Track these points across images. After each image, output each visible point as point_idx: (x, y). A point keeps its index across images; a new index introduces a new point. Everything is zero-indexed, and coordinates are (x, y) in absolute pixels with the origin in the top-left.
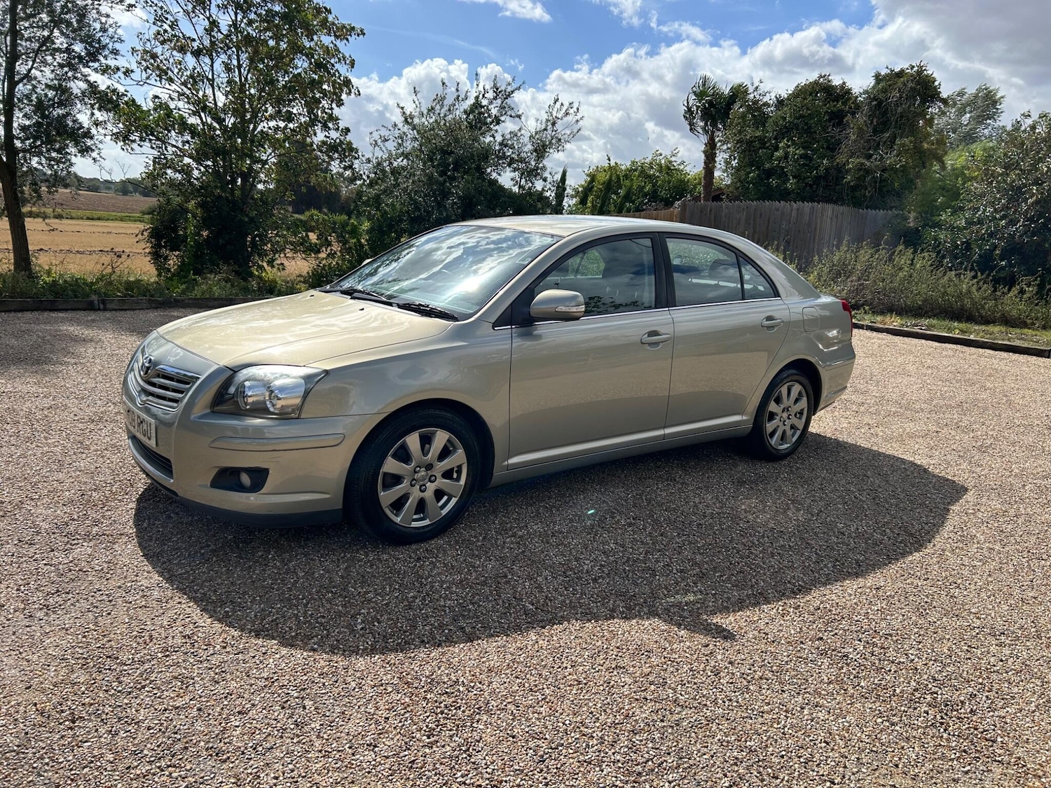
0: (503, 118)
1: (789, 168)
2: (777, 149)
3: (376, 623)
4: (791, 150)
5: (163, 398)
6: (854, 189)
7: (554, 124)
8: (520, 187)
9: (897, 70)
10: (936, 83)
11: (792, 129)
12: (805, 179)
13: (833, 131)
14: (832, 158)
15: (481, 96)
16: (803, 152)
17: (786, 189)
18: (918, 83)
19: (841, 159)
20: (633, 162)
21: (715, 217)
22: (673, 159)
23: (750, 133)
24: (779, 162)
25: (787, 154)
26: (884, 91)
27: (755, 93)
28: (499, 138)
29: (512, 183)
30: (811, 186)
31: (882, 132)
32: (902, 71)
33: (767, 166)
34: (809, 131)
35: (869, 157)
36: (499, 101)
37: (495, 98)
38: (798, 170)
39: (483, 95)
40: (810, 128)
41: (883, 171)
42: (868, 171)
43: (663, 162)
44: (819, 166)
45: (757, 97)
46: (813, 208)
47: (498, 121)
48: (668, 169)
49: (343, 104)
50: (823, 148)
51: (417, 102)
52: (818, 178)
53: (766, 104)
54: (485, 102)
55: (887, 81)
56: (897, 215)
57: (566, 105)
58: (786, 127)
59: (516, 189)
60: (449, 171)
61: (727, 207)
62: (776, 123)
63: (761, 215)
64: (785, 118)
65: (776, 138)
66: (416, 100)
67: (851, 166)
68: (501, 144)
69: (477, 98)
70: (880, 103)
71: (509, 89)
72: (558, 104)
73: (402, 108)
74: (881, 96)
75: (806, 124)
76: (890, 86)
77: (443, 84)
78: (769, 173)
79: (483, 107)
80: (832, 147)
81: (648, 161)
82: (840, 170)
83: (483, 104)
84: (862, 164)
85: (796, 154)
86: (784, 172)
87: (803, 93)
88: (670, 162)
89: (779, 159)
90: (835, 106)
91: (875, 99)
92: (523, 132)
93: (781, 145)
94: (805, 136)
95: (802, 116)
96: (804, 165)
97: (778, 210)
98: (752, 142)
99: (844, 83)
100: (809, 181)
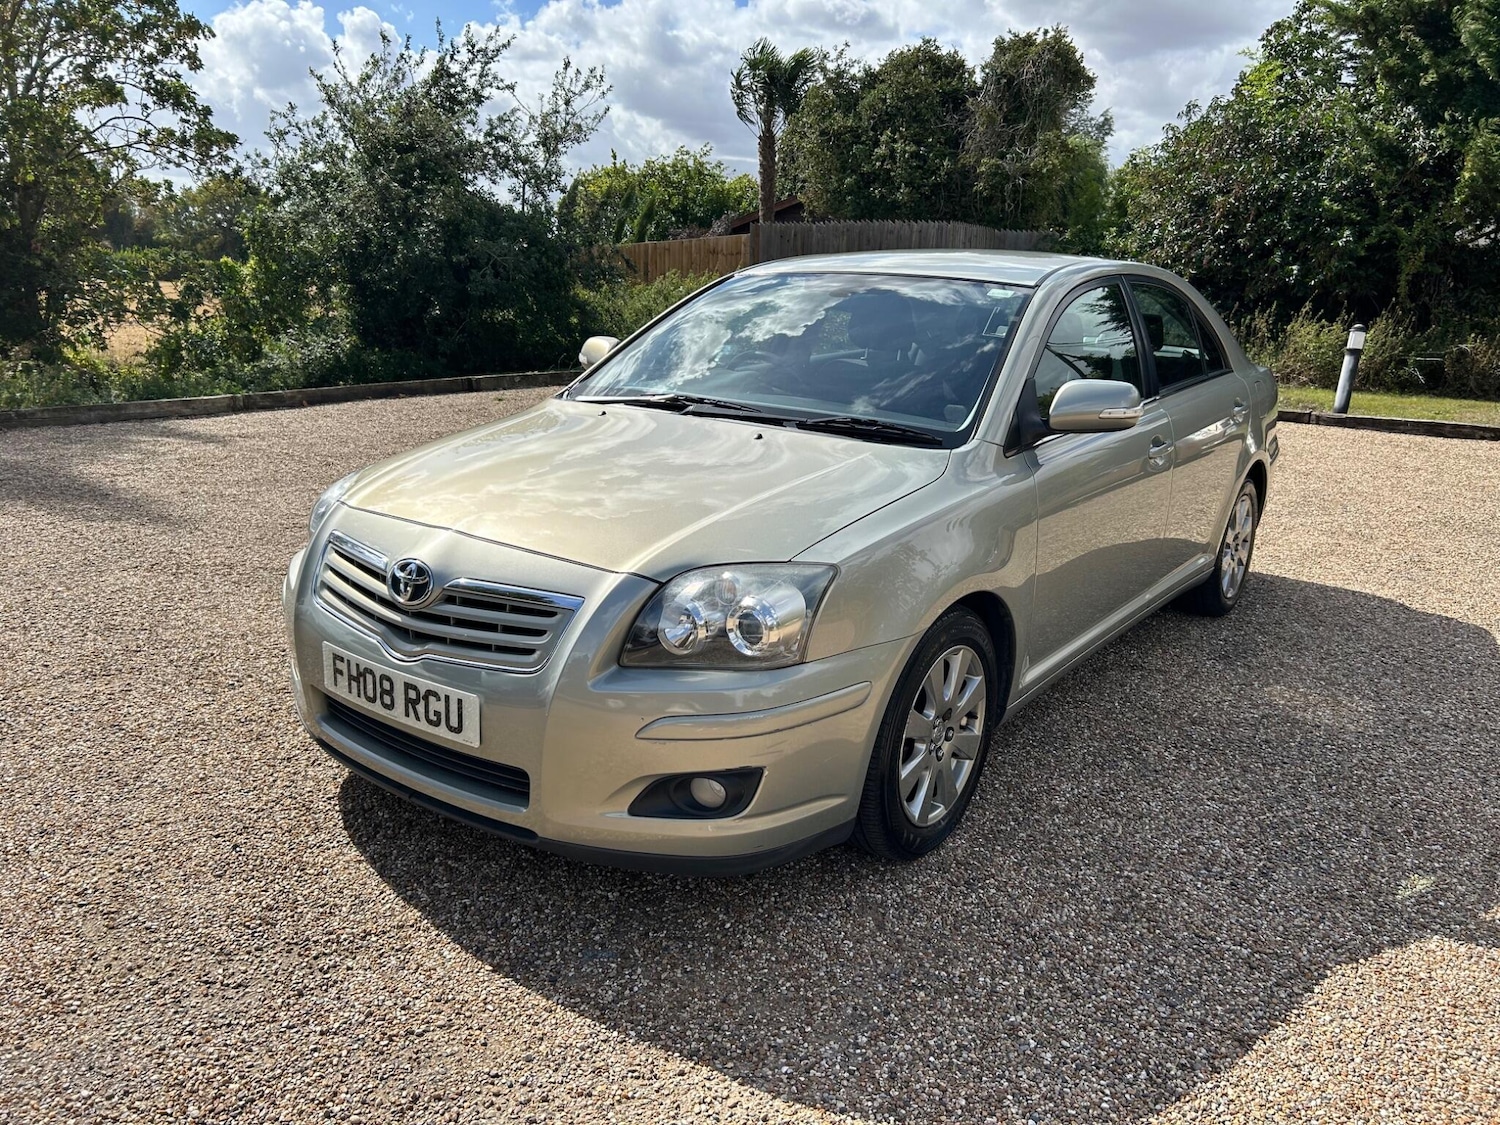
0: (486, 93)
1: (898, 171)
2: (877, 144)
3: (1065, 1043)
4: (898, 146)
5: (486, 647)
6: (988, 201)
7: (567, 103)
8: (524, 202)
9: (1023, 35)
10: (1078, 55)
11: (895, 115)
12: (919, 187)
13: (951, 120)
14: (954, 157)
15: (448, 59)
16: (914, 148)
17: (895, 201)
18: (1057, 54)
19: (967, 159)
20: (648, 162)
21: (803, 244)
22: (704, 159)
23: (839, 120)
24: (883, 162)
25: (893, 151)
26: (1013, 64)
27: (840, 62)
28: (483, 124)
29: (513, 196)
30: (928, 198)
31: (1016, 121)
32: (1029, 36)
33: (866, 169)
34: (917, 118)
35: (1002, 156)
36: (477, 67)
37: (471, 62)
38: (910, 174)
39: (452, 58)
40: (918, 114)
41: (1023, 176)
42: (1007, 177)
43: (691, 163)
44: (939, 169)
45: (843, 67)
46: (940, 229)
47: (478, 98)
48: (699, 173)
49: (200, 66)
50: (941, 143)
51: (340, 67)
52: (936, 185)
53: (853, 78)
54: (455, 68)
55: (1014, 50)
56: (1046, 237)
57: (585, 73)
58: (887, 113)
59: (518, 207)
60: (414, 179)
61: (819, 230)
62: (872, 107)
63: (869, 241)
64: (884, 100)
65: (873, 129)
66: (337, 63)
67: (983, 169)
68: (488, 134)
69: (441, 60)
70: (1011, 80)
71: (492, 46)
72: (571, 72)
73: (320, 78)
74: (1012, 71)
75: (914, 109)
76: (1019, 57)
77: (384, 38)
78: (867, 180)
79: (453, 76)
80: (954, 142)
81: (669, 161)
82: (967, 174)
83: (452, 71)
84: (998, 167)
85: (905, 152)
86: (890, 178)
87: (902, 64)
88: (702, 164)
89: (883, 159)
90: (949, 83)
91: (1003, 75)
92: (518, 114)
93: (883, 138)
94: (915, 125)
95: (908, 97)
96: (919, 167)
97: (892, 232)
98: (841, 134)
99: (956, 52)
100: (926, 190)
